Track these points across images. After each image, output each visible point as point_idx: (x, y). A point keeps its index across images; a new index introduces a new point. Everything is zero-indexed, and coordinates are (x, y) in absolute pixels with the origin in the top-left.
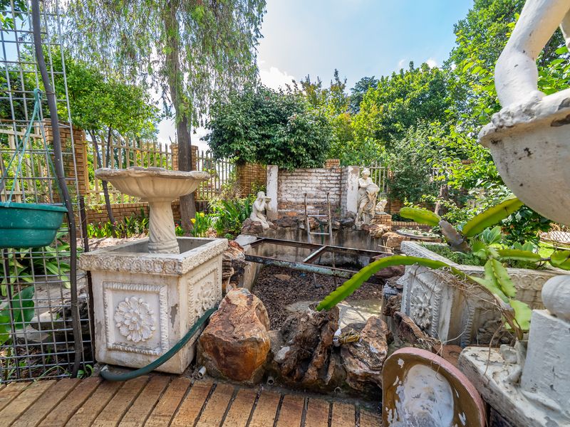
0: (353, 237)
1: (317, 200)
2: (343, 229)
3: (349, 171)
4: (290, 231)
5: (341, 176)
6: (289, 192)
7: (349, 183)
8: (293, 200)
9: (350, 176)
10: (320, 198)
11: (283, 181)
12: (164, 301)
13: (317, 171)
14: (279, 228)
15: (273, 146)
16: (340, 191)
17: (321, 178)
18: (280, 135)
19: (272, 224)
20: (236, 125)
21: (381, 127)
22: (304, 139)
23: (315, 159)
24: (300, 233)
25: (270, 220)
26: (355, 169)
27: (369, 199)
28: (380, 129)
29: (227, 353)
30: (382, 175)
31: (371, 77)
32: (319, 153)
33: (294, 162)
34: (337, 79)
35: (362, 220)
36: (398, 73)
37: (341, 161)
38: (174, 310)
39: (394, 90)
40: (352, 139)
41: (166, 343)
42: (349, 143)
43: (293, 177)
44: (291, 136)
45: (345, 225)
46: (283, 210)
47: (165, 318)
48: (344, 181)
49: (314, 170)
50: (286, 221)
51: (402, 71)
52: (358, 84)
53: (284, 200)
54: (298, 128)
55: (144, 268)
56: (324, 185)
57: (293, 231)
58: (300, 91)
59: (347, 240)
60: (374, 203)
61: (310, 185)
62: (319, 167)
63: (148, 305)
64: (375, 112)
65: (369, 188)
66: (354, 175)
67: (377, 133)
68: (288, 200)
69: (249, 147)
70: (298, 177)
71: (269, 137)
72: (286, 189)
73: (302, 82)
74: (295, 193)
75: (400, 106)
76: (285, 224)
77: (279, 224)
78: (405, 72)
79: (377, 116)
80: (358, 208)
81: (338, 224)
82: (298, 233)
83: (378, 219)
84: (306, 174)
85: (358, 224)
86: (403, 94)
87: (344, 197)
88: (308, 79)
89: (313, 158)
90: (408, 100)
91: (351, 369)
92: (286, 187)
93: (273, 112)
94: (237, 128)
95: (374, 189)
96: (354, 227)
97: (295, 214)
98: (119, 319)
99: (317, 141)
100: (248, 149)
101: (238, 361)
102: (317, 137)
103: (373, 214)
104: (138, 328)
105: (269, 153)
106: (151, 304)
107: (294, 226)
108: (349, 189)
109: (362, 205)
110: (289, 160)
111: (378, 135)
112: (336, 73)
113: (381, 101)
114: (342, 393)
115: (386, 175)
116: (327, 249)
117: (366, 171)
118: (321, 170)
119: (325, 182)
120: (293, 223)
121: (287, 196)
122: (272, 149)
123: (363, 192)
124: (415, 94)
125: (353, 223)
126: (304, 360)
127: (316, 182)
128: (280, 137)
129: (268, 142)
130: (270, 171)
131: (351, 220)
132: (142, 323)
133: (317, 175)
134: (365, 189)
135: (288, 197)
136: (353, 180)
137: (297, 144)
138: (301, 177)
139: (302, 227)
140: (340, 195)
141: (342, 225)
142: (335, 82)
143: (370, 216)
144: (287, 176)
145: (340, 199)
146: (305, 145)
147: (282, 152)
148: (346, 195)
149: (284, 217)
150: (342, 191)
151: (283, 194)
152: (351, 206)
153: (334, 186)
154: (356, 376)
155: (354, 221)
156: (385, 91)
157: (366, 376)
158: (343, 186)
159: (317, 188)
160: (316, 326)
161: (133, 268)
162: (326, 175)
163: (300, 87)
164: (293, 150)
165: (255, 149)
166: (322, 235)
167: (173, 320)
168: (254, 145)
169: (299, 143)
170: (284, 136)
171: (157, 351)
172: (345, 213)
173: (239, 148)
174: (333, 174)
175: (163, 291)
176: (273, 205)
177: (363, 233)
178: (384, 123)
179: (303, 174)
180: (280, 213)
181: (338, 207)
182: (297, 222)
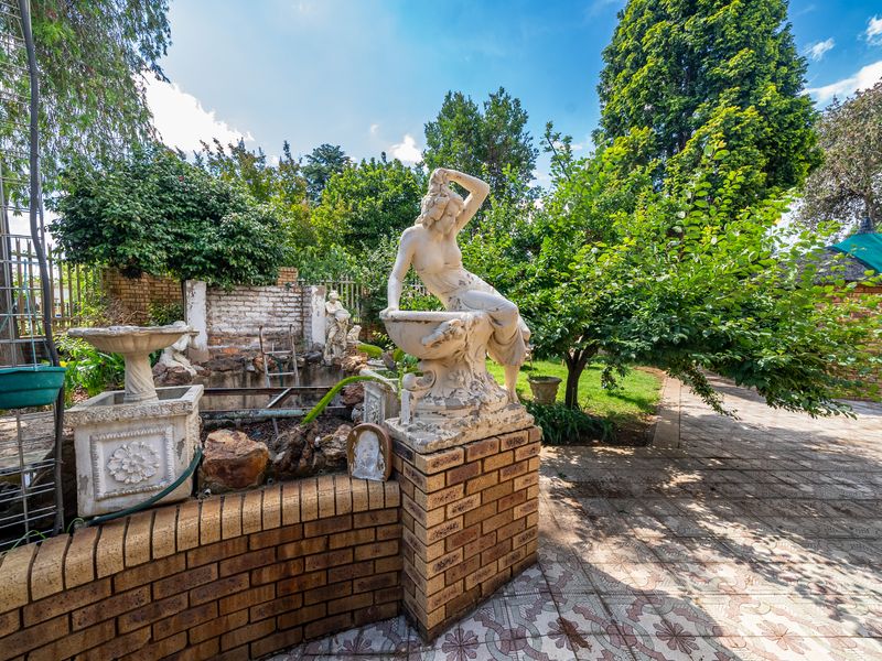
0: (322, 375)
1: (271, 329)
2: (310, 366)
3: (313, 292)
4: (233, 376)
5: (302, 297)
6: (224, 318)
7: (314, 307)
8: (232, 331)
9: (314, 299)
10: (273, 326)
11: (213, 303)
12: (170, 438)
13: (268, 289)
14: (213, 374)
15: (199, 253)
16: (301, 316)
17: (274, 299)
18: (209, 239)
19: (202, 369)
20: (130, 220)
21: (351, 230)
22: (249, 248)
23: (264, 274)
24: (249, 378)
25: (197, 363)
26: (320, 290)
27: (338, 328)
28: (349, 232)
29: (233, 468)
30: (355, 292)
31: (335, 146)
32: (270, 265)
33: (231, 277)
34: (288, 155)
35: (332, 352)
36: (368, 162)
37: (300, 273)
38: (181, 444)
39: (363, 184)
40: (313, 243)
41: (173, 474)
42: (310, 248)
43: (229, 298)
44: (228, 242)
45: (311, 361)
46: (216, 347)
47: (171, 454)
48: (307, 305)
49: (263, 289)
50: (224, 362)
51: (373, 160)
52: (316, 152)
53: (216, 331)
54: (240, 233)
55: (150, 413)
56: (279, 309)
57: (237, 375)
58: (228, 159)
59: (314, 379)
60: (345, 331)
61: (258, 309)
62: (269, 285)
63: (151, 446)
64: (341, 210)
65: (338, 314)
66: (320, 297)
67: (346, 236)
68: (225, 330)
69: (154, 253)
70: (239, 298)
71: (188, 239)
72: (218, 314)
73: (231, 147)
74: (235, 320)
75: (372, 206)
76: (224, 367)
77: (213, 367)
78: (376, 163)
79: (345, 216)
80: (327, 337)
81: (303, 360)
82: (244, 378)
83: (351, 350)
84: (251, 293)
85: (328, 358)
86: (373, 192)
87: (308, 324)
88: (242, 144)
89: (261, 272)
90: (380, 202)
91: (328, 453)
92: (220, 311)
93: (194, 201)
94: (133, 225)
95: (344, 315)
96: (322, 362)
97: (236, 352)
98: (113, 466)
99: (266, 249)
100: (154, 257)
101: (244, 470)
102: (266, 245)
103: (344, 344)
104: (140, 469)
105: (190, 262)
106: (154, 444)
107: (238, 368)
108: (314, 314)
109: (331, 335)
110: (224, 273)
111: (348, 239)
112: (287, 147)
113: (348, 194)
114: (324, 472)
115: (360, 292)
116: (292, 392)
117: (334, 294)
118: (274, 289)
119: (280, 304)
120: (236, 364)
121: (221, 325)
122: (197, 258)
123: (331, 319)
124: (389, 194)
125: (321, 357)
126: (296, 457)
127: (266, 304)
128: (210, 242)
129: (188, 247)
130: (192, 289)
131: (318, 354)
132: (145, 464)
133: (267, 294)
134: (333, 315)
135: (223, 327)
136: (318, 303)
137: (237, 254)
138: (243, 298)
139: (252, 368)
140: (302, 322)
141: (307, 361)
142: (285, 158)
143: (342, 347)
144: (220, 296)
145: (303, 327)
146: (250, 256)
147: (212, 262)
148: (310, 322)
149: (217, 357)
150: (304, 316)
151: (214, 322)
152: (317, 334)
153: (293, 310)
154: (331, 456)
155: (323, 355)
156: (353, 182)
157: (338, 455)
158: (305, 310)
159: (269, 313)
160: (302, 435)
161: (136, 415)
162: (281, 295)
163: (228, 152)
164: (233, 262)
165: (165, 257)
166: (281, 376)
167: (179, 454)
168: (161, 249)
169: (241, 254)
170: (216, 241)
171: (163, 484)
172: (311, 345)
173: (137, 254)
174: (291, 295)
175: (169, 430)
176: (201, 340)
177: (334, 369)
178: (354, 225)
179: (245, 293)
180: (211, 352)
181: (301, 337)
182: (243, 363)
